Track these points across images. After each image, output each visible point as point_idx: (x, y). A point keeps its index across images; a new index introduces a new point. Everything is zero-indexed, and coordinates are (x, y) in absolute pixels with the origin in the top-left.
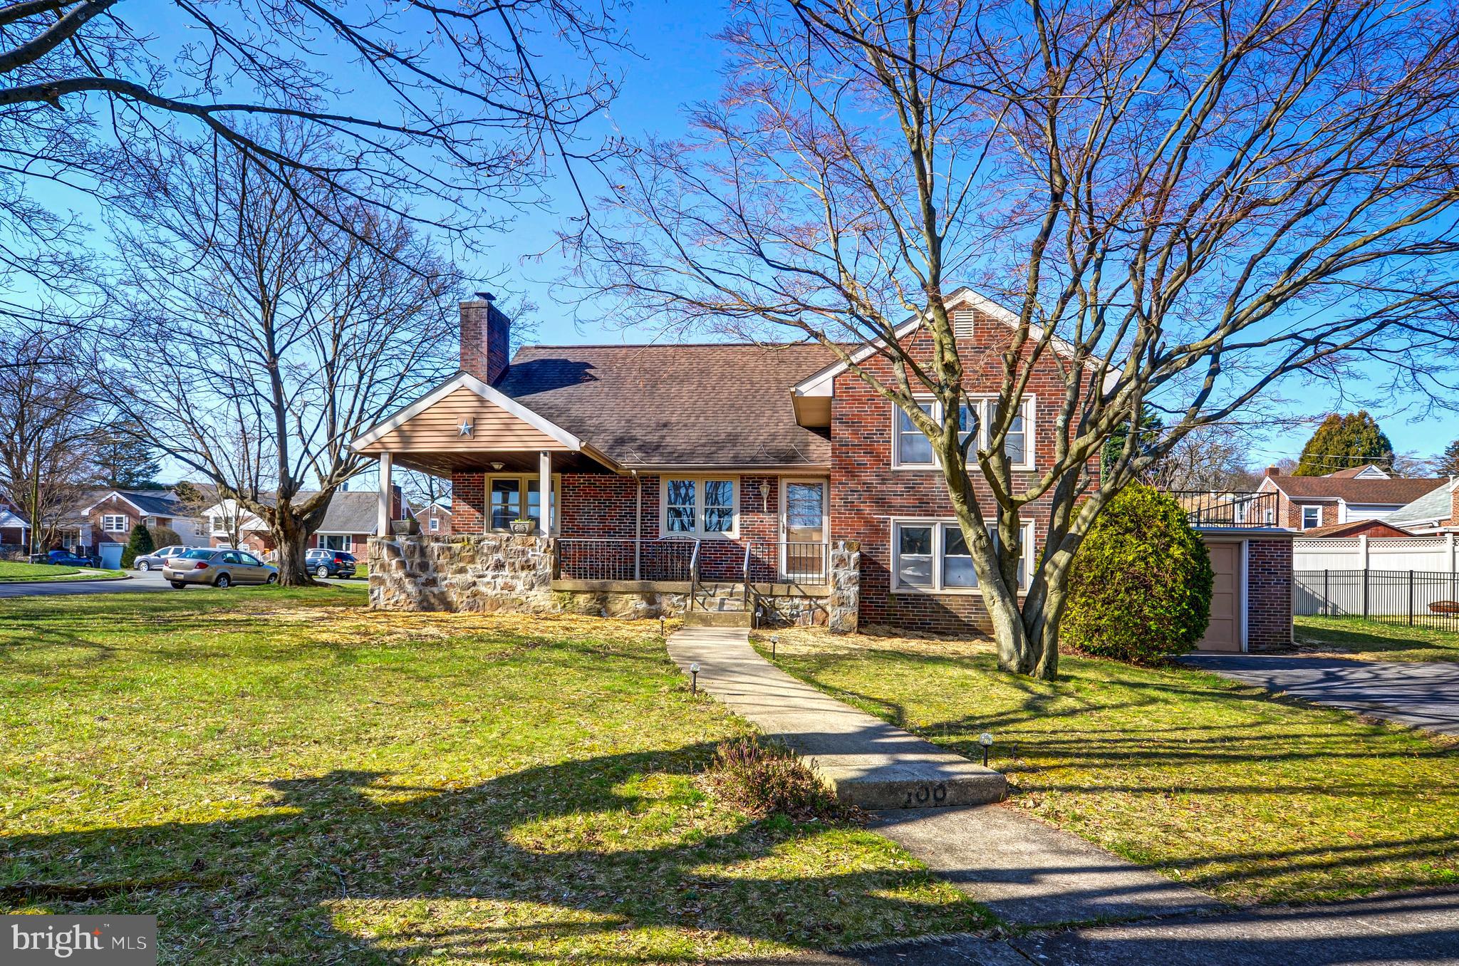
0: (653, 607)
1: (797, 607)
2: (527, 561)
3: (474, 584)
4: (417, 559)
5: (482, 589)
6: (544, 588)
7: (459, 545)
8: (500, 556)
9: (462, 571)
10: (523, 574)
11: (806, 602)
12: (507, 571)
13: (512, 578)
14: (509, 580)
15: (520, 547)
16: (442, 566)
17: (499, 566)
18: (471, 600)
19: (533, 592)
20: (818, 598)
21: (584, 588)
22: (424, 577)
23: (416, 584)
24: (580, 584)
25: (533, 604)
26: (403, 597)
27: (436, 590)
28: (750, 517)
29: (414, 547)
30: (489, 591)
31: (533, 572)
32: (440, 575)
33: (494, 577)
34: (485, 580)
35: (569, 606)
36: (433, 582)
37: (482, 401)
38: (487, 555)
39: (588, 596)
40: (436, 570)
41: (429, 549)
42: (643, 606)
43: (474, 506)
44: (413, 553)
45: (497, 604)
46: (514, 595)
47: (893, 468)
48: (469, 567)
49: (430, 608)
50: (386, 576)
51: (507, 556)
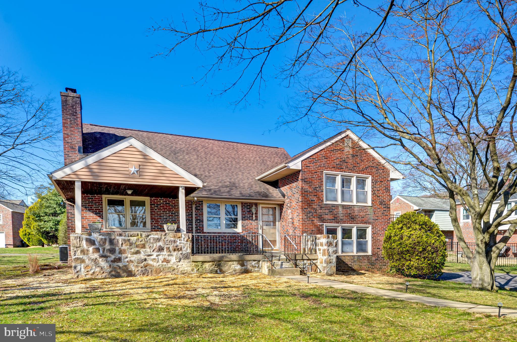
0: (243, 268)
1: (305, 264)
2: (176, 246)
3: (145, 260)
4: (107, 246)
5: (150, 262)
6: (187, 261)
7: (135, 238)
8: (161, 243)
9: (138, 252)
10: (175, 253)
11: (309, 262)
12: (165, 252)
13: (169, 255)
14: (166, 257)
15: (172, 239)
16: (125, 250)
17: (161, 249)
18: (143, 269)
19: (181, 263)
20: (313, 260)
21: (209, 260)
22: (113, 257)
23: (107, 261)
24: (207, 257)
25: (181, 269)
26: (98, 269)
27: (120, 264)
28: (246, 222)
29: (105, 239)
30: (155, 264)
31: (180, 252)
32: (123, 255)
33: (157, 256)
34: (152, 257)
35: (201, 269)
36: (119, 260)
37: (145, 156)
38: (153, 243)
39: (211, 263)
40: (121, 252)
41: (115, 241)
42: (238, 267)
43: (96, 214)
44: (104, 243)
45: (158, 271)
46: (169, 265)
47: (324, 203)
48: (142, 250)
49: (118, 276)
50: (85, 257)
51: (165, 243)
